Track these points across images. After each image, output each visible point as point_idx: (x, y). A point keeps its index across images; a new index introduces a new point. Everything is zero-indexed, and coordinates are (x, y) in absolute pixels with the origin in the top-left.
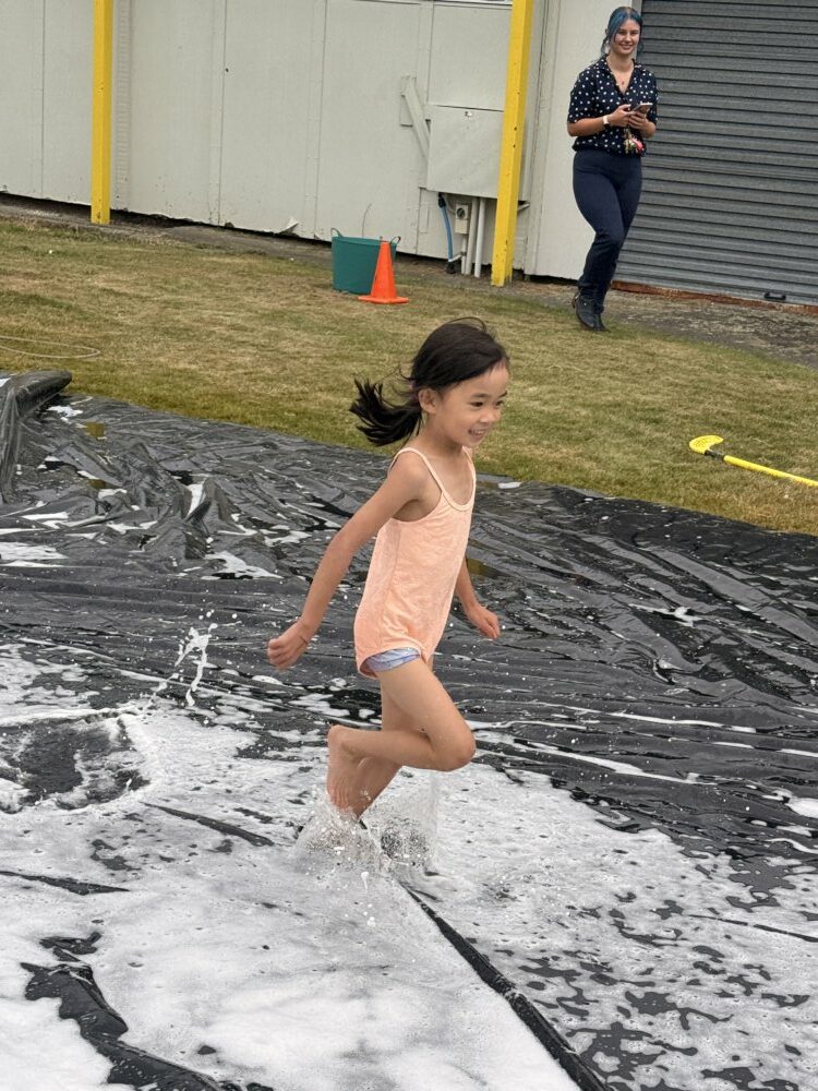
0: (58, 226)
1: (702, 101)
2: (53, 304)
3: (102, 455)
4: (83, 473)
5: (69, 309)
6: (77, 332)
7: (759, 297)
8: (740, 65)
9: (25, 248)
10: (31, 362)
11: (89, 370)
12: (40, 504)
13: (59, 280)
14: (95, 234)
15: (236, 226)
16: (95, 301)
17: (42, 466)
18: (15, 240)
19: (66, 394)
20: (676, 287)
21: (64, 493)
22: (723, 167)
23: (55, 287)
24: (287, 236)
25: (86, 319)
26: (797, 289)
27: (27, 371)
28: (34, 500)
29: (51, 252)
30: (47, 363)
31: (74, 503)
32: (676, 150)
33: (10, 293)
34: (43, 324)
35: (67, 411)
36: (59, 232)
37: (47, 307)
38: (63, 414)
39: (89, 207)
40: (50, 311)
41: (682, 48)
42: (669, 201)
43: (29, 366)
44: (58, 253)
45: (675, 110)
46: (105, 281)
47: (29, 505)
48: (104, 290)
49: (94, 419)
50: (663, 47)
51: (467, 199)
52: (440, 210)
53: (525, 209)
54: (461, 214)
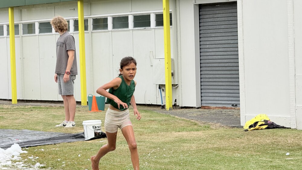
1: (214, 50)
7: (230, 106)
8: (221, 38)
20: (214, 106)
22: (221, 68)
32: (210, 65)
39: (81, 102)
41: (209, 35)
42: (211, 80)
45: (209, 53)
50: (205, 35)
51: (164, 86)
52: (159, 90)
53: (178, 87)
54: (163, 90)
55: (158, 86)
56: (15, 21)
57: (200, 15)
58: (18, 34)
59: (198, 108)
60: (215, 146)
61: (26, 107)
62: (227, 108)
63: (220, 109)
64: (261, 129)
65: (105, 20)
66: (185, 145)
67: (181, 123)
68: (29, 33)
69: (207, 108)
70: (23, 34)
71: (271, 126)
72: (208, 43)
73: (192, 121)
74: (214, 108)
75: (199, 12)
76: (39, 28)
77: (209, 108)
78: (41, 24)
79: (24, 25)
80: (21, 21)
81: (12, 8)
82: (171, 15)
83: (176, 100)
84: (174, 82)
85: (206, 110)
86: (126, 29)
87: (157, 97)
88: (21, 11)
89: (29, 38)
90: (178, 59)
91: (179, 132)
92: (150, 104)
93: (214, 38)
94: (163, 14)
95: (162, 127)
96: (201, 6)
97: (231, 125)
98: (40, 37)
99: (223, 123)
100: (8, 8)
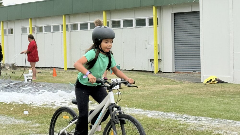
1: (183, 39)
7: (192, 72)
15: (126, 69)
22: (186, 50)
24: (133, 70)
26: (197, 70)
41: (180, 31)
42: (181, 57)
45: (180, 41)
50: (178, 31)
51: (153, 60)
52: (150, 62)
53: (161, 61)
54: (153, 62)
55: (150, 60)
56: (66, 22)
57: (174, 19)
58: (68, 30)
59: (173, 73)
60: (189, 92)
61: (73, 72)
62: (190, 73)
63: (186, 74)
64: (214, 83)
65: (119, 22)
66: (171, 92)
67: (166, 81)
68: (74, 30)
69: (178, 73)
70: (71, 30)
71: (220, 82)
72: (179, 35)
73: (172, 79)
74: (182, 73)
75: (174, 17)
76: (80, 27)
77: (179, 73)
78: (81, 25)
79: (71, 25)
80: (70, 23)
81: (65, 15)
82: (158, 19)
83: (160, 68)
84: (159, 57)
85: (178, 74)
86: (131, 27)
87: (149, 66)
88: (70, 17)
89: (74, 33)
90: (161, 44)
91: (166, 85)
92: (145, 70)
93: (183, 32)
94: (153, 19)
95: (156, 82)
96: (175, 14)
97: (195, 82)
98: (81, 32)
99: (190, 81)
100: (62, 15)
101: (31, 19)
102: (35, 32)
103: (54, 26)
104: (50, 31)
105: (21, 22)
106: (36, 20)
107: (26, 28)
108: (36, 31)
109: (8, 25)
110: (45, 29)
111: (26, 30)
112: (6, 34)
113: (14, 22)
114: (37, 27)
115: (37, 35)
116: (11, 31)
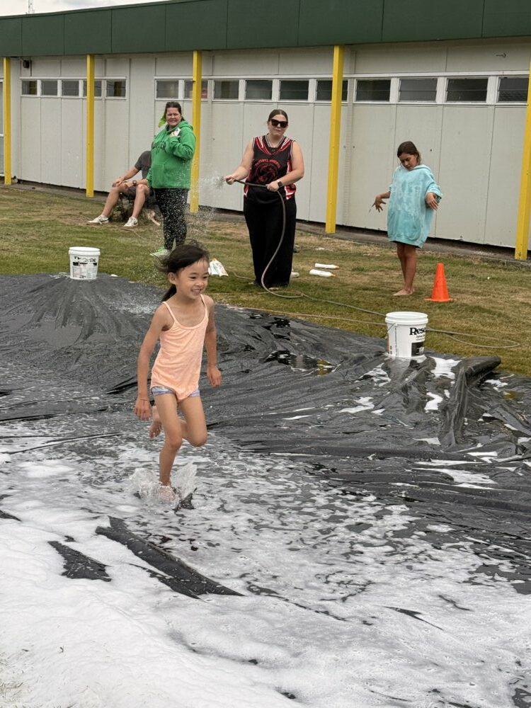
0: (493, 262)
2: (489, 312)
3: (520, 413)
4: (508, 425)
5: (500, 315)
6: (505, 330)
9: (473, 276)
10: (475, 350)
11: (512, 356)
12: (479, 445)
13: (494, 297)
14: (518, 266)
16: (517, 310)
17: (481, 420)
18: (467, 271)
19: (497, 372)
21: (495, 439)
23: (491, 301)
25: (510, 322)
27: (472, 356)
28: (475, 442)
29: (489, 278)
30: (485, 351)
31: (502, 446)
33: (462, 305)
34: (483, 325)
35: (497, 384)
36: (494, 265)
37: (486, 314)
38: (495, 385)
39: (514, 249)
40: (488, 317)
43: (473, 353)
44: (493, 279)
46: (524, 297)
47: (472, 446)
48: (523, 303)
49: (514, 389)
56: (344, 72)
58: (346, 99)
70: (358, 98)
76: (400, 91)
78: (407, 83)
79: (359, 82)
80: (355, 73)
89: (372, 108)
98: (399, 107)
100: (333, 46)
101: (200, 52)
102: (206, 97)
103: (285, 84)
104: (270, 98)
105: (156, 59)
106: (214, 56)
107: (176, 83)
108: (213, 93)
109: (108, 68)
110: (246, 90)
111: (172, 88)
112: (100, 95)
113: (130, 60)
114: (216, 82)
115: (215, 105)
116: (117, 89)
